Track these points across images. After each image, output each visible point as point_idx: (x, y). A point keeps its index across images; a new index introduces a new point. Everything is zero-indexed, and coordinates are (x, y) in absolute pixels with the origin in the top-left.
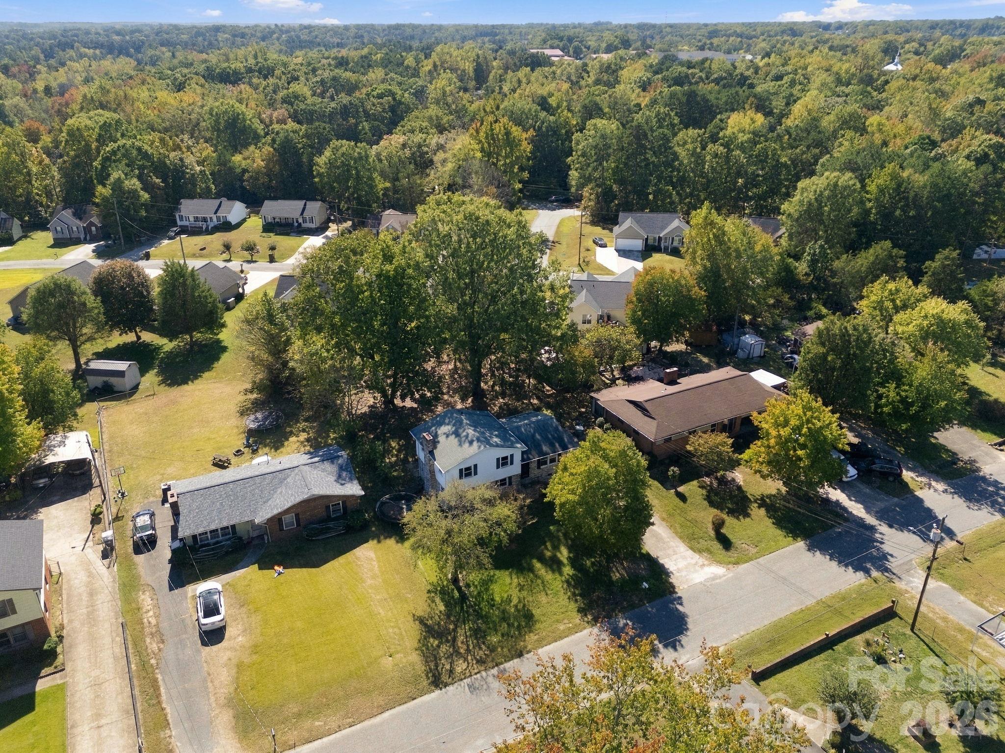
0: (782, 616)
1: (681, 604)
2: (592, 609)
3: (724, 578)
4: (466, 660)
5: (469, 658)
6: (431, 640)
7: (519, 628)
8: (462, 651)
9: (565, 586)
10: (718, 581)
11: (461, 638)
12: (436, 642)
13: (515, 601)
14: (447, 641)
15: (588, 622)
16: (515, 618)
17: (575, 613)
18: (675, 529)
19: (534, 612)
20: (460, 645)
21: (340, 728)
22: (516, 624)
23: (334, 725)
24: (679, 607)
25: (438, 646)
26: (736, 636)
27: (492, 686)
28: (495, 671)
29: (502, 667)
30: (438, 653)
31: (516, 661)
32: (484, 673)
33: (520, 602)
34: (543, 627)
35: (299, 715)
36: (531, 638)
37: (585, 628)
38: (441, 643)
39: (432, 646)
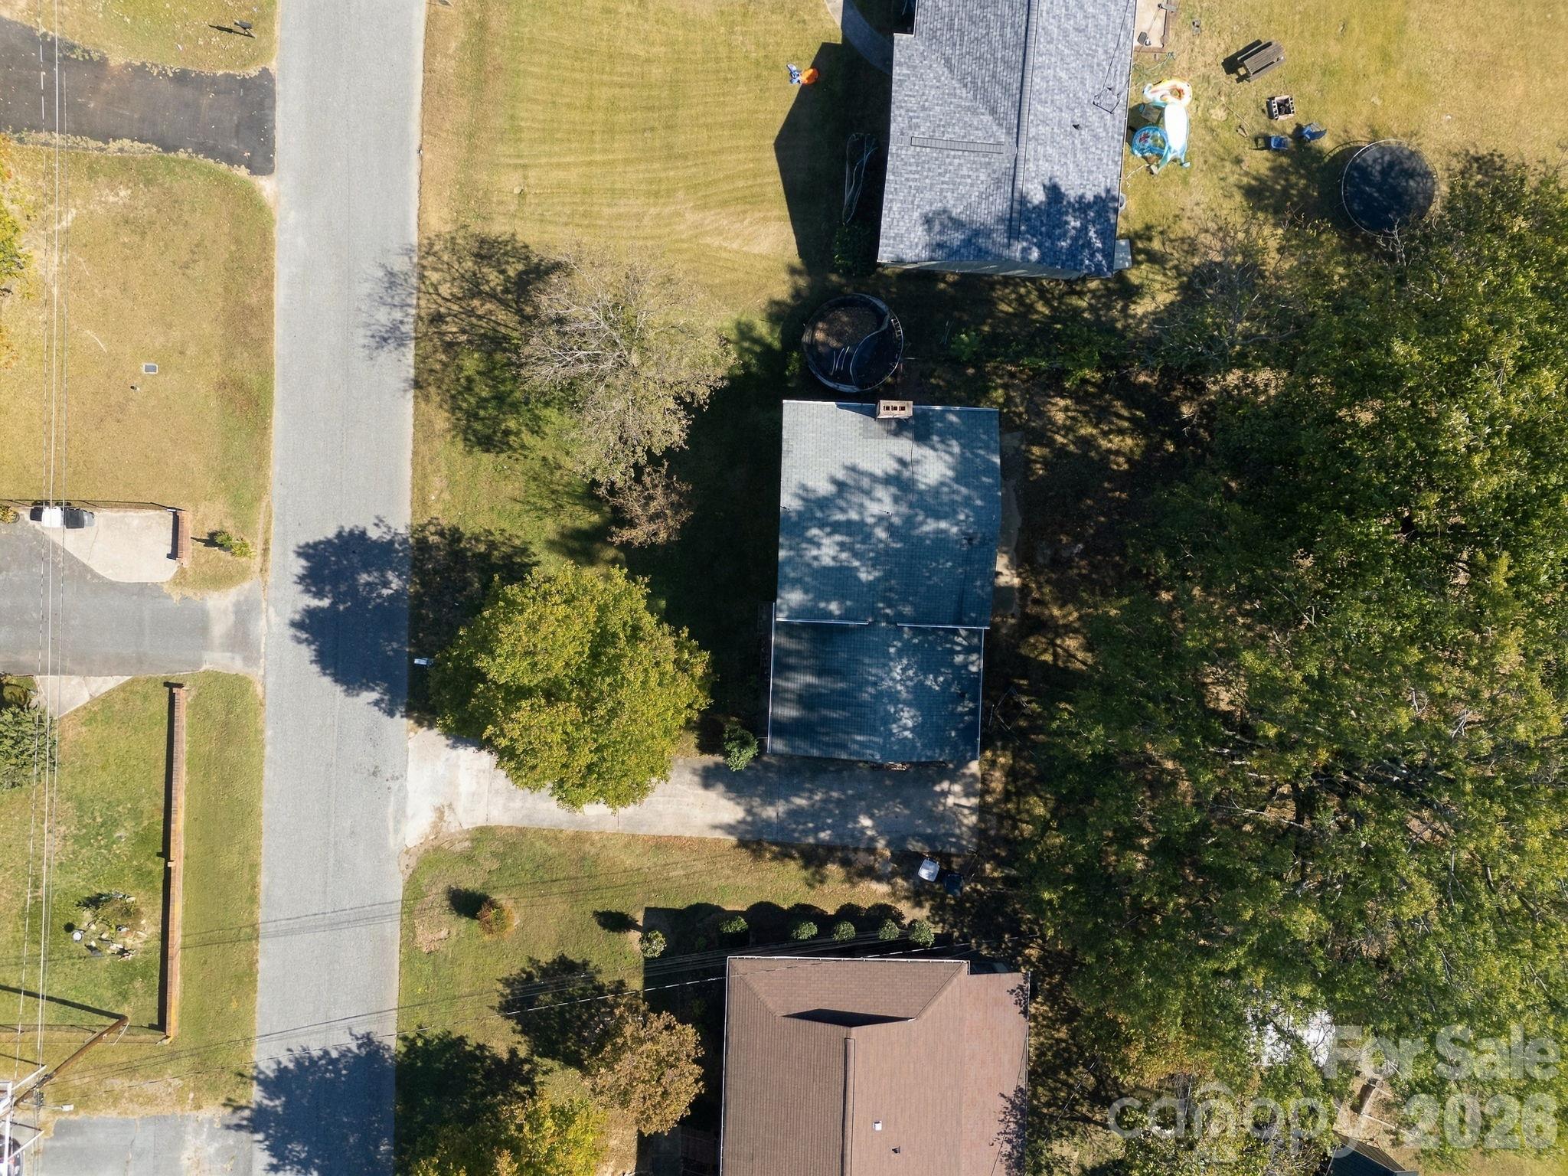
0: (264, 841)
1: (377, 703)
2: (449, 554)
3: (391, 824)
4: (455, 298)
5: (455, 307)
6: (520, 267)
7: (472, 415)
8: (476, 303)
9: (517, 542)
10: (391, 809)
11: (502, 315)
12: (511, 273)
13: (528, 438)
14: (506, 291)
15: (423, 528)
16: (496, 421)
17: (455, 521)
18: (546, 839)
19: (491, 456)
20: (488, 306)
21: (428, 69)
22: (482, 413)
23: (439, 63)
24: (374, 696)
25: (503, 272)
26: (269, 733)
27: (384, 310)
28: (408, 328)
29: (412, 344)
30: (489, 265)
31: (412, 373)
32: (413, 311)
33: (523, 447)
34: (451, 451)
35: (482, 26)
36: (441, 420)
37: (414, 513)
38: (508, 279)
39: (507, 263)
